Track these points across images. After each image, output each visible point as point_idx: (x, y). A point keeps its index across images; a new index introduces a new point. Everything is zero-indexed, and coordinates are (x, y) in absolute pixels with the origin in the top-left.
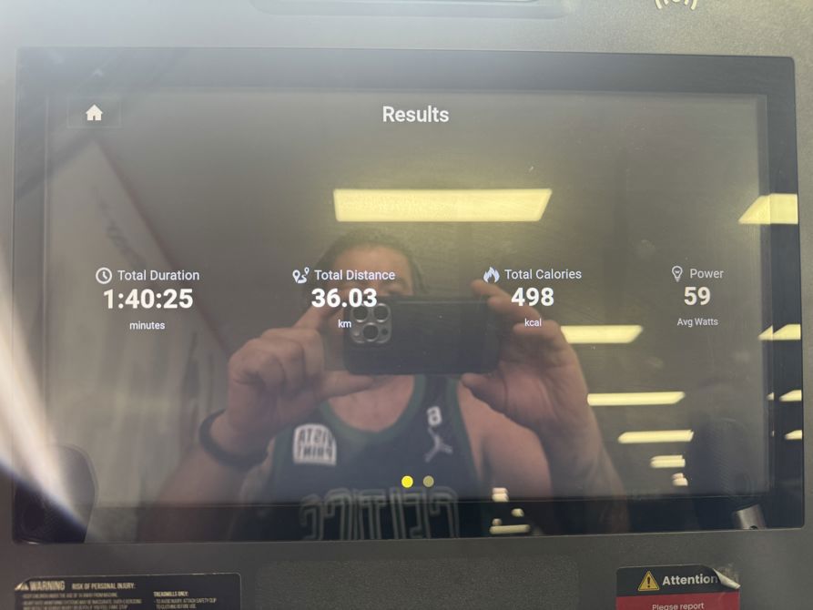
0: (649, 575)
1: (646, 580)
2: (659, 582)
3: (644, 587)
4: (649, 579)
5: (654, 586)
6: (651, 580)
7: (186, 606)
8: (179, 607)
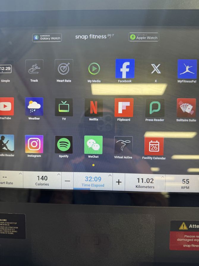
0: (184, 223)
1: (182, 226)
2: (188, 226)
3: (181, 228)
4: (184, 225)
5: (185, 228)
6: (185, 226)
7: (6, 225)
8: (3, 225)
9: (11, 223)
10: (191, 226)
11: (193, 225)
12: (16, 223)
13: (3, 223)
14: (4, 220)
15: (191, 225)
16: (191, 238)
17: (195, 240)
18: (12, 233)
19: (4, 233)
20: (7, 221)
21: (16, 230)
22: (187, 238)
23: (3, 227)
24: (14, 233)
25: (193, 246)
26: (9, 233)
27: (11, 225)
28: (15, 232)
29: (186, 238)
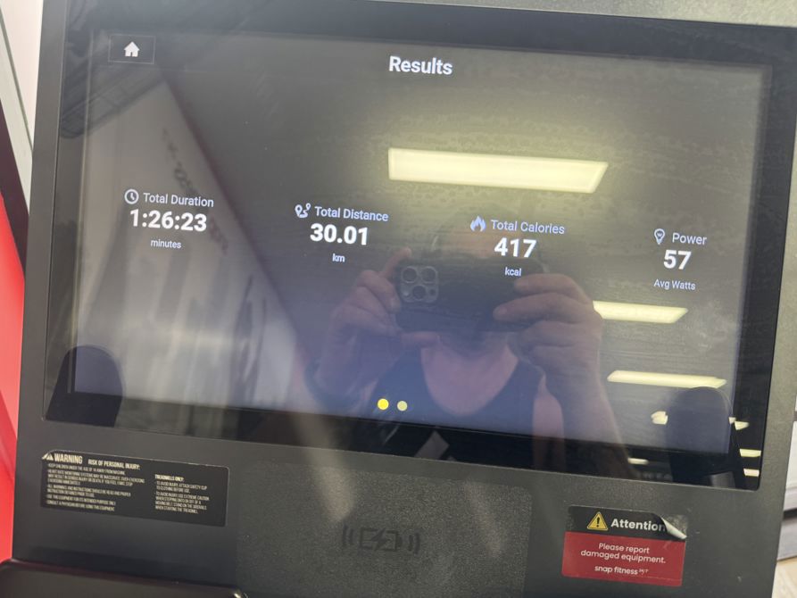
0: (599, 515)
2: (608, 522)
3: (593, 525)
4: (598, 519)
5: (602, 526)
6: (601, 521)
7: (181, 490)
8: (175, 490)
9: (193, 487)
10: (615, 523)
11: (622, 522)
12: (206, 488)
13: (175, 484)
14: (178, 479)
15: (616, 520)
16: (615, 552)
17: (623, 557)
18: (194, 511)
19: (174, 509)
20: (185, 482)
21: (203, 503)
22: (606, 551)
23: (174, 495)
24: (199, 510)
25: (618, 570)
26: (186, 510)
27: (193, 492)
28: (202, 508)
29: (602, 550)
